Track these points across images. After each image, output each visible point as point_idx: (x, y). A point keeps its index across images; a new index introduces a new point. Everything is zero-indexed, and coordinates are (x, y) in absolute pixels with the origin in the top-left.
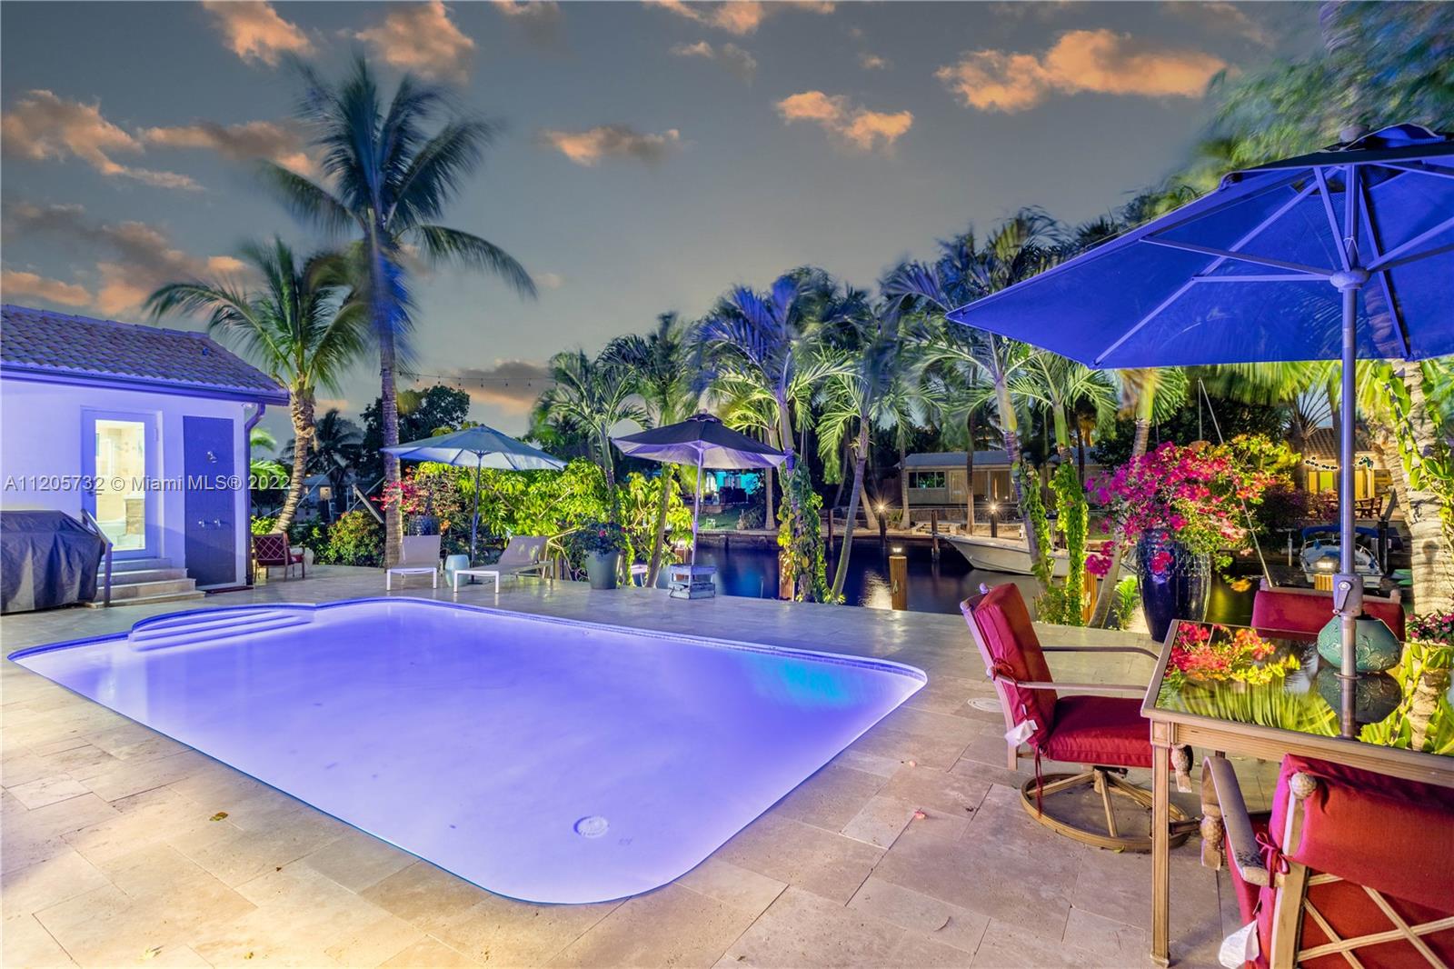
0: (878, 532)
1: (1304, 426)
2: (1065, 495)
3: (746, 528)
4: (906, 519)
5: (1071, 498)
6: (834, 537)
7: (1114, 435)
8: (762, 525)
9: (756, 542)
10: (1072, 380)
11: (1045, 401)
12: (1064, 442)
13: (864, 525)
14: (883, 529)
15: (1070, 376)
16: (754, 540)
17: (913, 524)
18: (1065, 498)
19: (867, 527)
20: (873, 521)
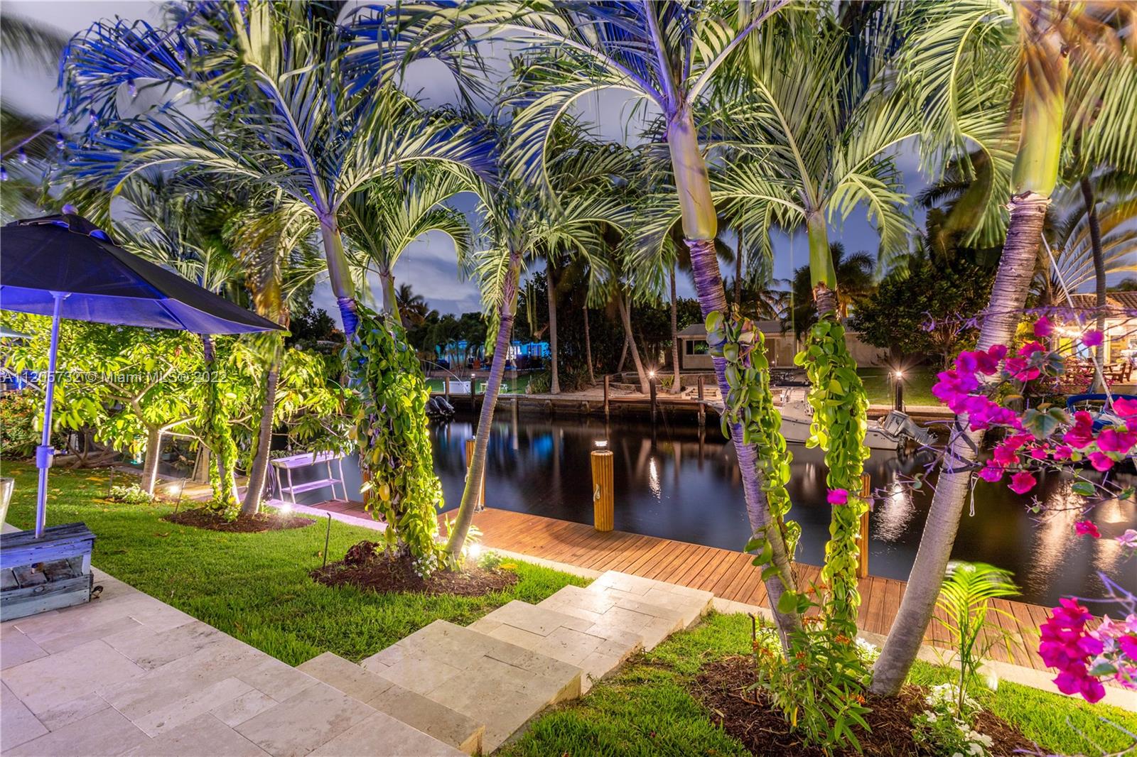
0: (648, 397)
1: (1055, 294)
2: (826, 379)
3: (534, 393)
4: (677, 385)
5: (836, 386)
6: (610, 401)
7: (906, 274)
8: (548, 389)
9: (542, 405)
10: (841, 164)
11: (792, 206)
12: (824, 279)
13: (639, 390)
14: (653, 393)
15: (838, 155)
16: (541, 403)
17: (683, 389)
18: (826, 386)
19: (641, 392)
20: (646, 386)
